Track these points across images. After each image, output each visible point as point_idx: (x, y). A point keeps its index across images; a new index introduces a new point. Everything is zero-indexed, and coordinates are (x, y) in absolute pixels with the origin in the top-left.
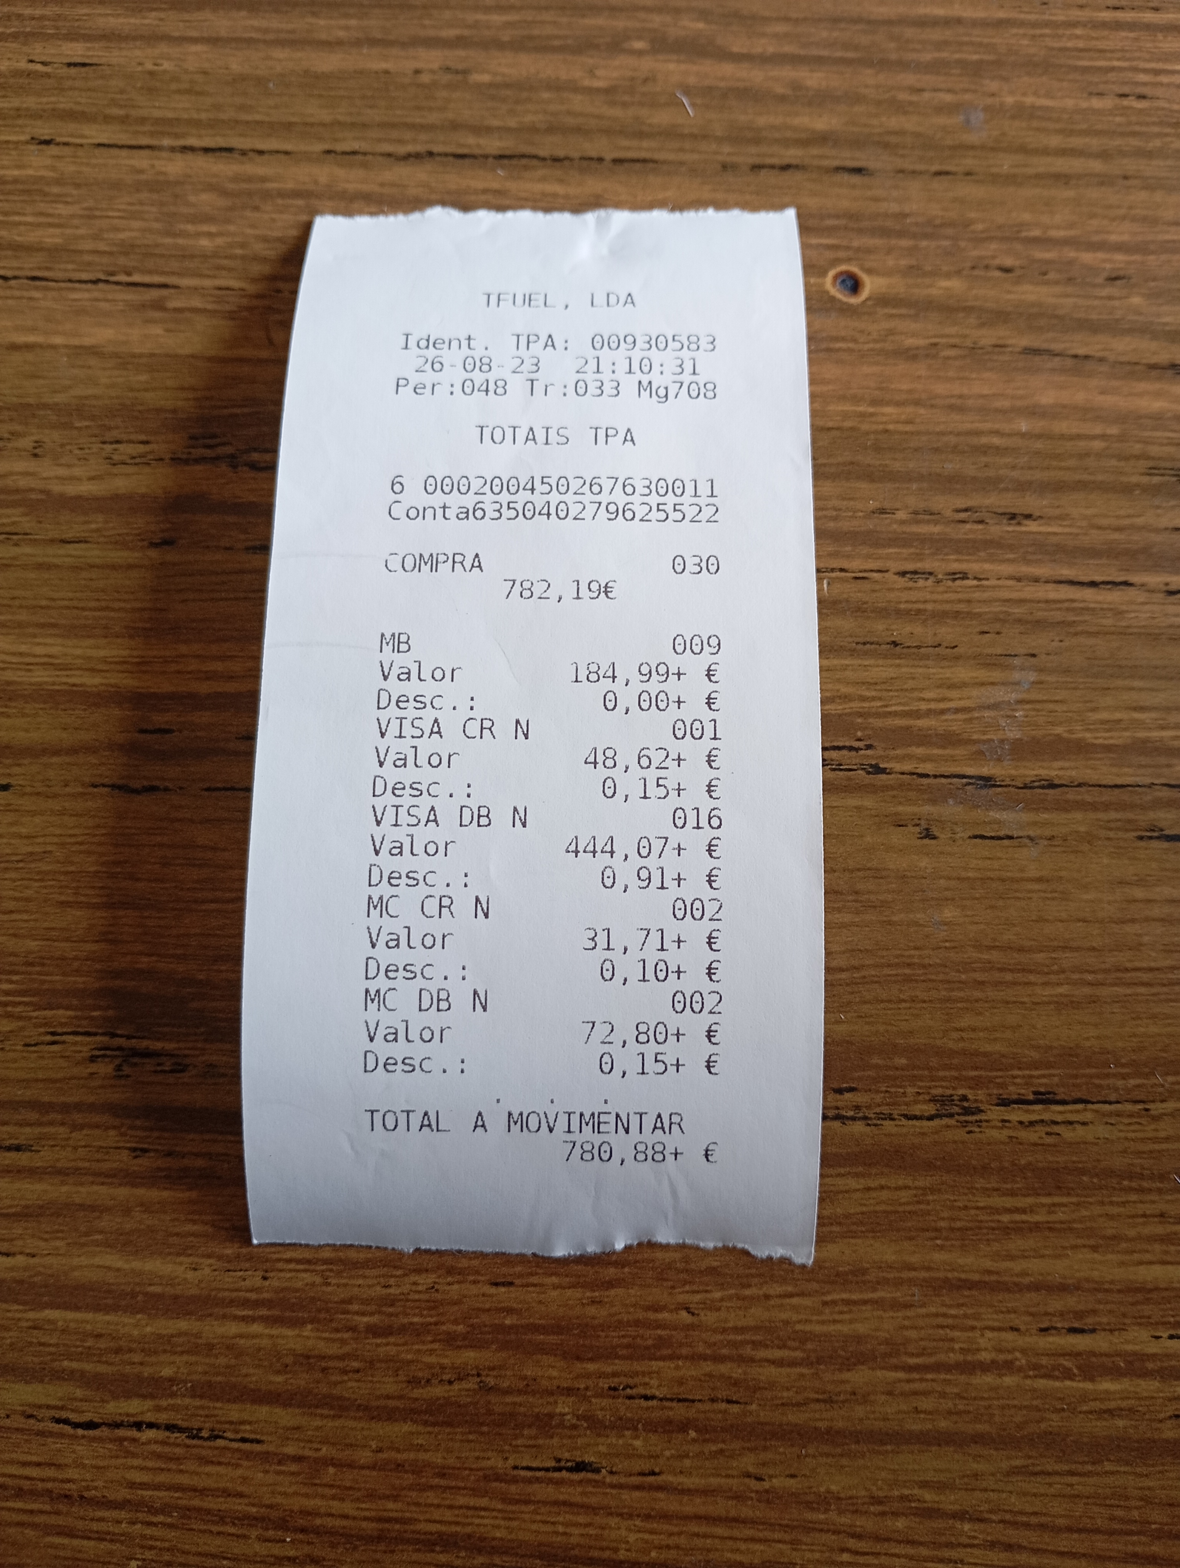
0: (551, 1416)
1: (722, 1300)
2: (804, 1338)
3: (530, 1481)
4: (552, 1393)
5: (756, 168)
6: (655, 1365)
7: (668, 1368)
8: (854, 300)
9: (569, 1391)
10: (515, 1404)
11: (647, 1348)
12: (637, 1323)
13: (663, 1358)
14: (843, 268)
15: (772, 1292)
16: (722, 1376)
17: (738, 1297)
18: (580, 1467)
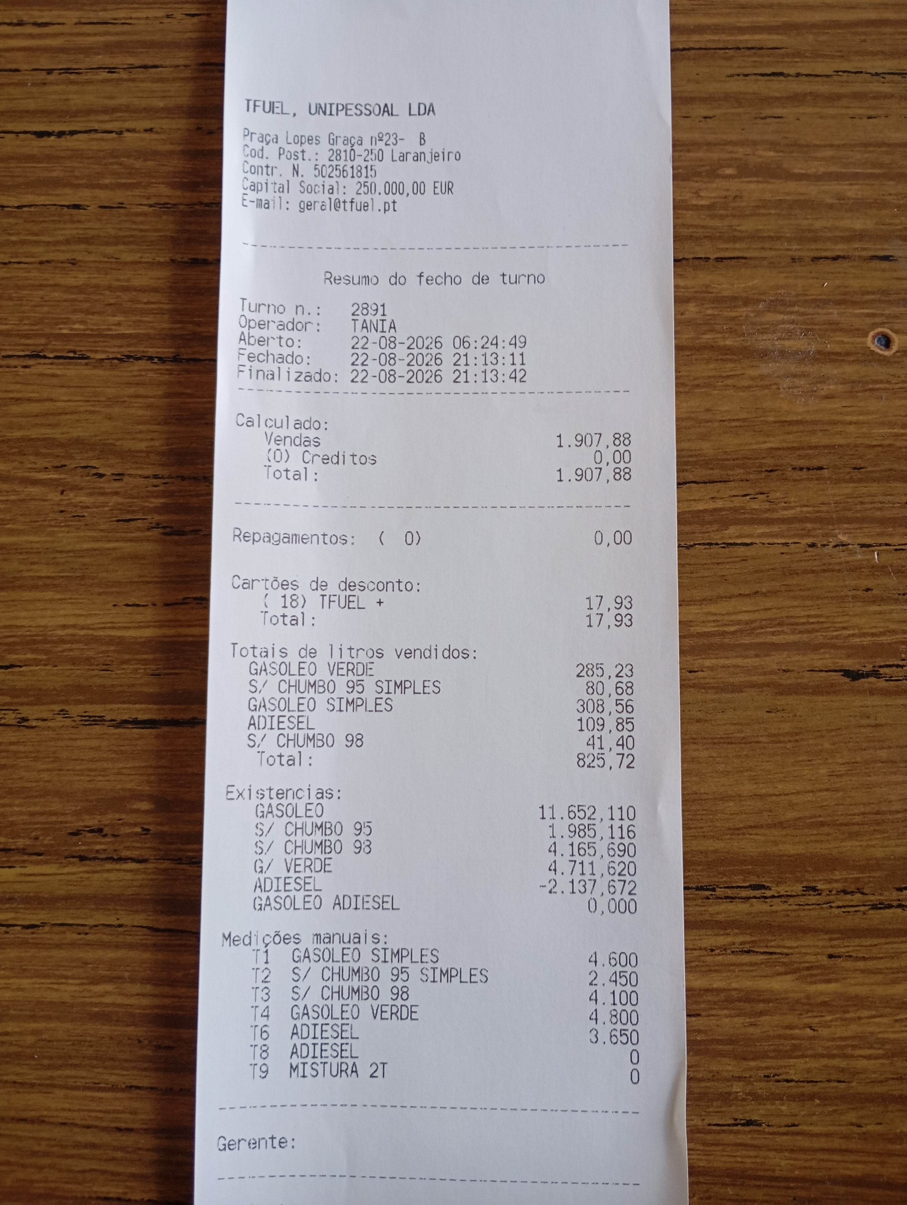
0: (730, 1094)
1: (831, 1021)
2: (883, 1042)
3: (719, 1132)
4: (728, 1080)
5: (815, 259)
6: (792, 1061)
7: (800, 1063)
8: (887, 353)
9: (740, 1079)
10: (707, 1087)
11: (787, 1051)
12: (780, 1037)
13: (797, 1057)
14: (880, 330)
15: (862, 1015)
16: (834, 1066)
17: (843, 1019)
18: (749, 1123)
